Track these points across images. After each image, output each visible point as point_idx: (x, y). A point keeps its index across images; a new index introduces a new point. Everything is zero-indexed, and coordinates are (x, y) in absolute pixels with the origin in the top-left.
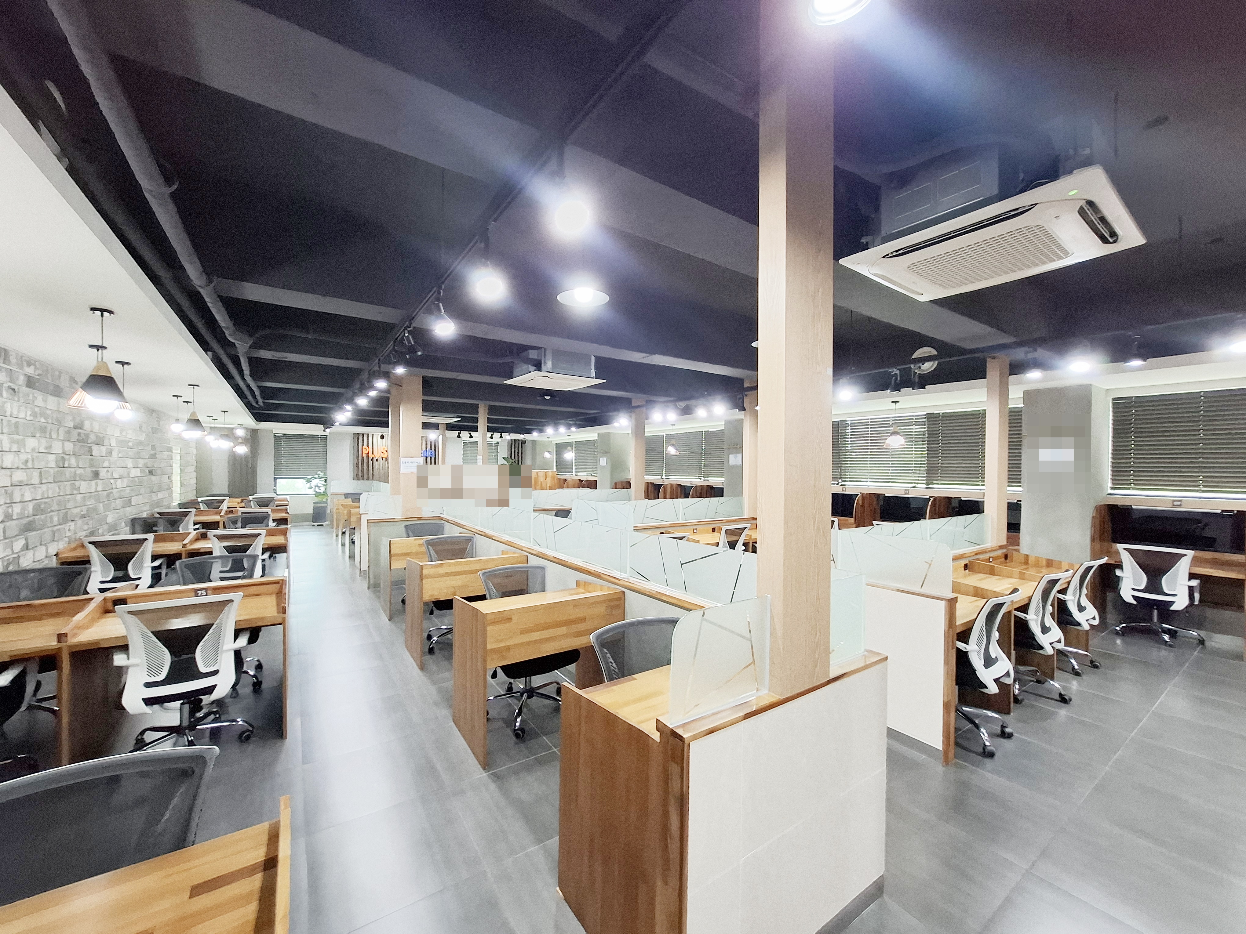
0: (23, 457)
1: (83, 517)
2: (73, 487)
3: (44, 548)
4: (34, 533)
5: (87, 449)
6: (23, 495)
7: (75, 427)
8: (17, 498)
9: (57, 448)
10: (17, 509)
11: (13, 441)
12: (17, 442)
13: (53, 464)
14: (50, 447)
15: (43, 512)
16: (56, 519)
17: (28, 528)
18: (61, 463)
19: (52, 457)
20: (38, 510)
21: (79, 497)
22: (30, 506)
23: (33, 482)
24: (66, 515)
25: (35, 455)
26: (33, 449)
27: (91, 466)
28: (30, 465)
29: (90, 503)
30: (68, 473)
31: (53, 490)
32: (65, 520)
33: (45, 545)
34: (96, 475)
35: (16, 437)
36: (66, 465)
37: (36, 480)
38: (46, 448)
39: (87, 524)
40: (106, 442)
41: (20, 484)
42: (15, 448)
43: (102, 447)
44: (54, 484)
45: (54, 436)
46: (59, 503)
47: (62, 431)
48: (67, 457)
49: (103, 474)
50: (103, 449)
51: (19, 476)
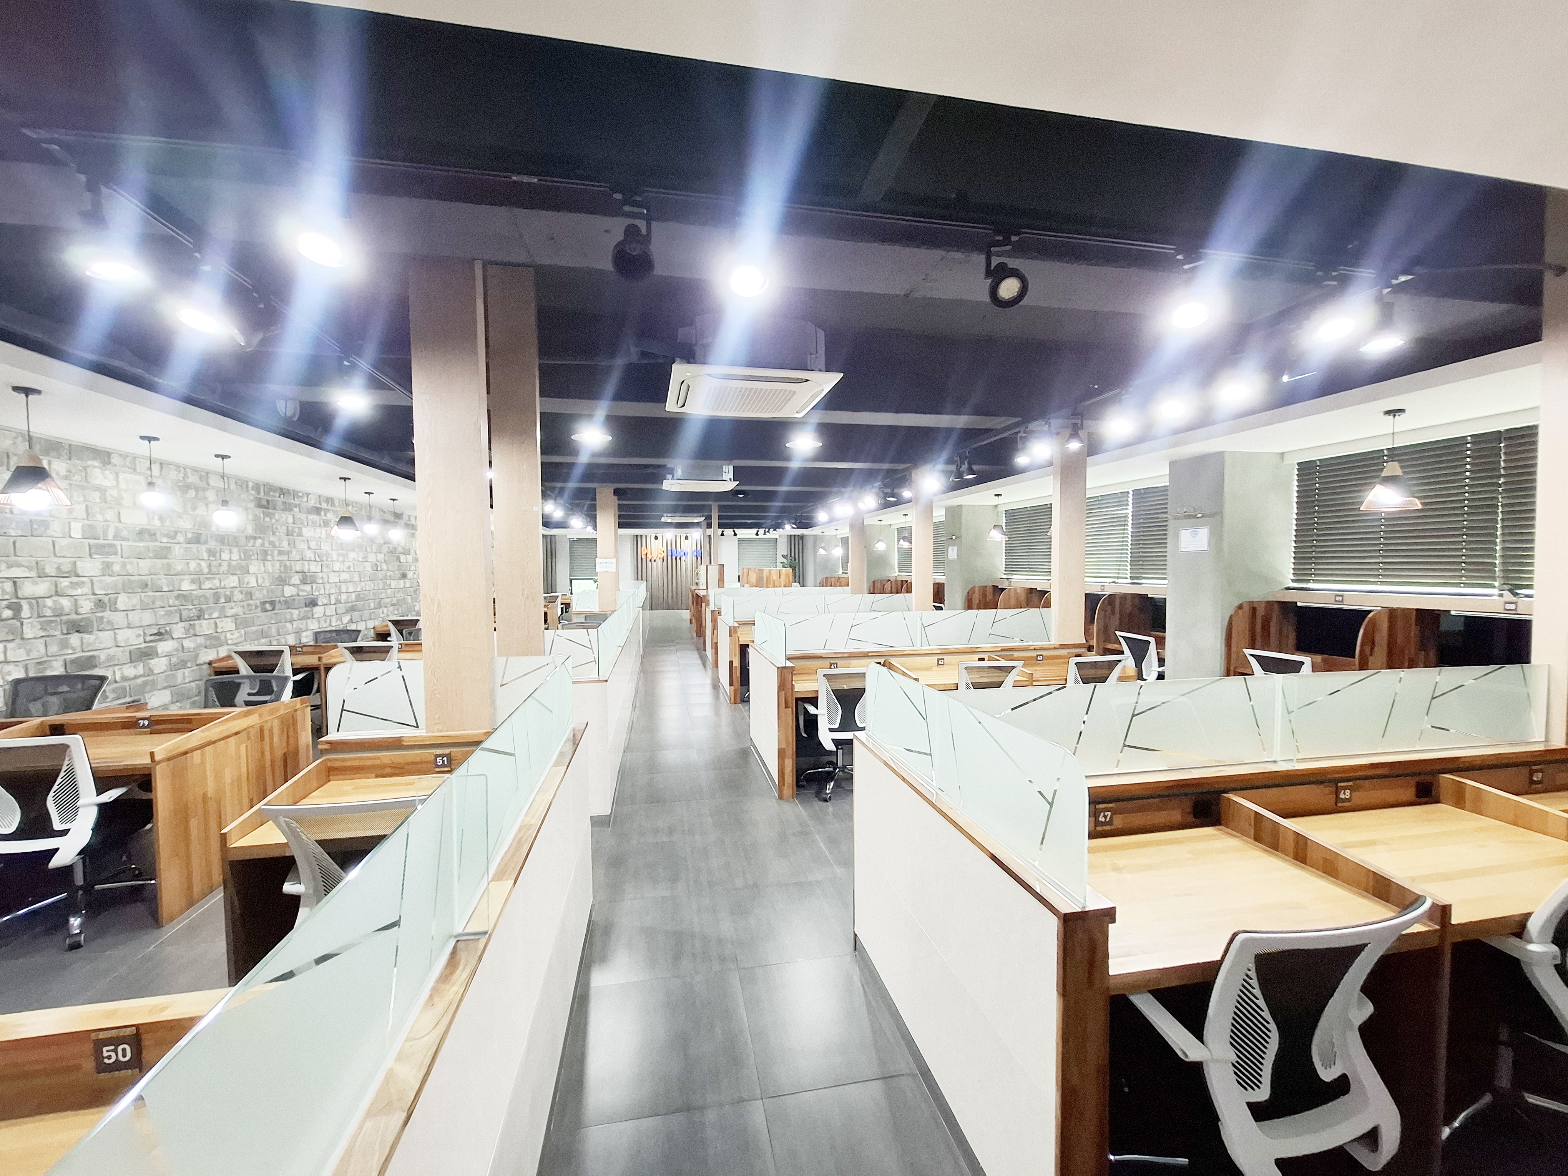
0: (347, 564)
1: (392, 605)
2: (385, 584)
3: (364, 623)
4: (356, 613)
5: (395, 558)
6: (347, 588)
7: (385, 543)
8: (344, 590)
9: (372, 558)
10: (344, 597)
11: (339, 555)
12: (342, 555)
13: (370, 569)
14: (366, 557)
15: (363, 600)
16: (372, 605)
17: (352, 609)
18: (376, 568)
19: (367, 564)
21: (389, 591)
22: (353, 596)
23: (355, 580)
24: (380, 603)
25: (355, 563)
26: (354, 559)
27: (399, 570)
28: (352, 569)
29: (400, 595)
30: (380, 575)
31: (369, 586)
32: (379, 606)
33: (365, 621)
34: (404, 576)
35: (341, 552)
36: (379, 569)
37: (356, 579)
38: (363, 558)
39: (397, 610)
40: (412, 552)
41: (345, 581)
42: (341, 559)
43: (408, 556)
44: (370, 582)
45: (369, 550)
46: (374, 594)
47: (374, 546)
48: (379, 564)
49: (410, 575)
50: (410, 558)
51: (345, 576)
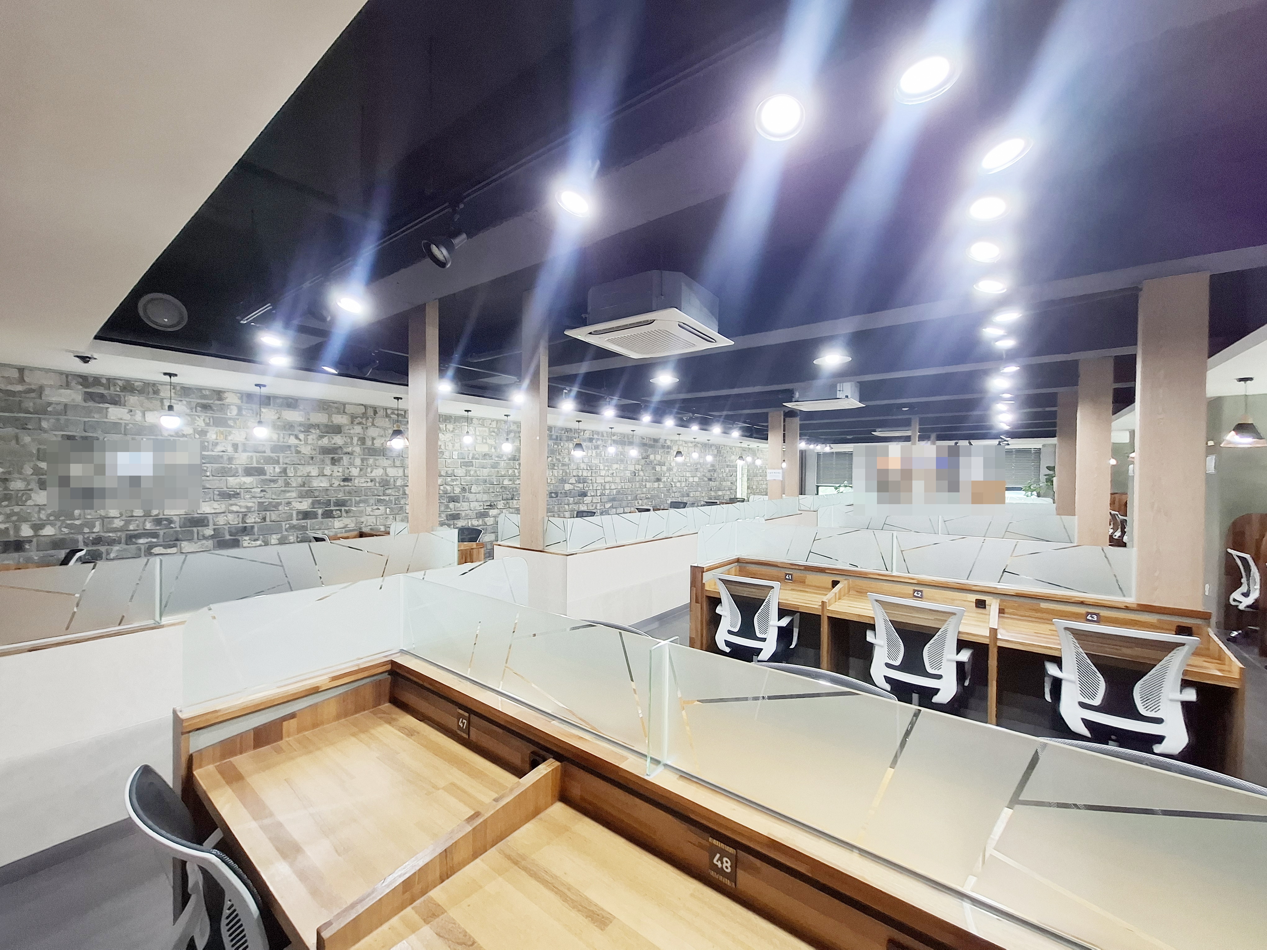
2: (641, 485)
5: (652, 468)
8: (607, 487)
13: (629, 475)
18: (634, 474)
19: (627, 472)
20: (618, 493)
44: (629, 483)
48: (637, 471)
49: (664, 479)
